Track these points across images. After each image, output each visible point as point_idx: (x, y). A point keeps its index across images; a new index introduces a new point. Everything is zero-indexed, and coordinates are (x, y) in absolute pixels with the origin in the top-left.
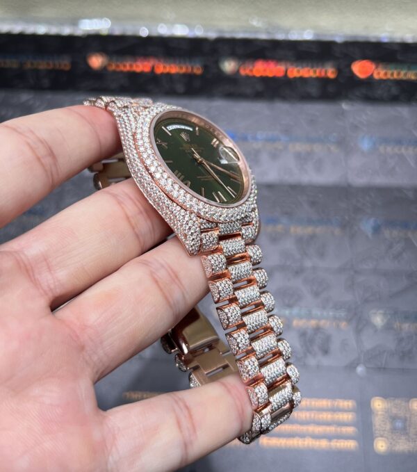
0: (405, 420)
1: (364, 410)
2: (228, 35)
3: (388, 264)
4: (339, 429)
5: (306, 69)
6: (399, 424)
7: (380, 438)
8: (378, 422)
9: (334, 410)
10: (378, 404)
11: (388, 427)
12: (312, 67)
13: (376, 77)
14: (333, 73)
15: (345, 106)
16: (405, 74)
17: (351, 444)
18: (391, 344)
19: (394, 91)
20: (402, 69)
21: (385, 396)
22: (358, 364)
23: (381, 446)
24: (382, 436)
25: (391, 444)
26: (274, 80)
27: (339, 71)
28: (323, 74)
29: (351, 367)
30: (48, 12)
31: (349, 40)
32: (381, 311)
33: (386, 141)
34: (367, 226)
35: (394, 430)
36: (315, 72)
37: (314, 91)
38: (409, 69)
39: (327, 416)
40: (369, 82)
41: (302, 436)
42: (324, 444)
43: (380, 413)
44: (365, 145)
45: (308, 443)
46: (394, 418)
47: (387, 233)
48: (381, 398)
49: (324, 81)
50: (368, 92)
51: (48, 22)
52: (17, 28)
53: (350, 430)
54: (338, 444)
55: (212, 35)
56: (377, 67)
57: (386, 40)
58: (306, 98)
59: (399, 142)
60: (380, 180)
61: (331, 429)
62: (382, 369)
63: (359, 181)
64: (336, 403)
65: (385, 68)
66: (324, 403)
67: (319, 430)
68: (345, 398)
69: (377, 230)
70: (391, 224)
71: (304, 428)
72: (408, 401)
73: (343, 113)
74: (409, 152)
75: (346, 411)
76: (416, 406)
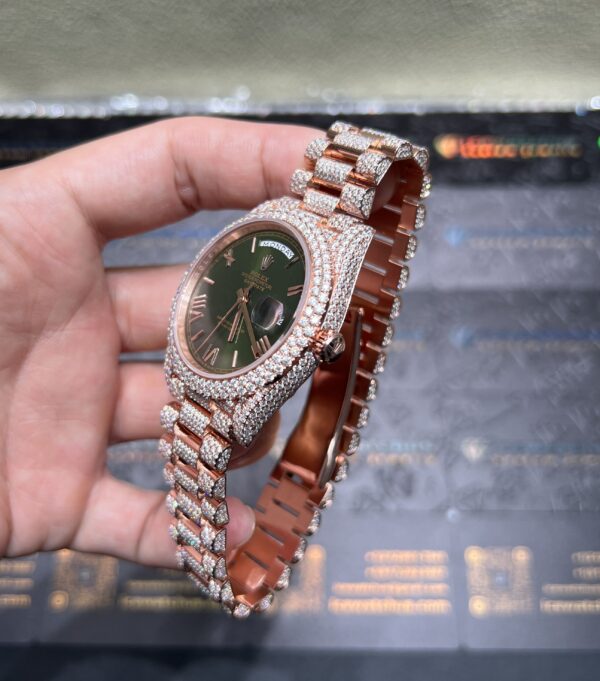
0: (506, 574)
2: (282, 111)
3: (483, 384)
4: (426, 587)
6: (500, 579)
7: (477, 597)
8: (476, 577)
9: (420, 564)
10: (474, 556)
11: (486, 582)
13: (464, 155)
16: (501, 151)
17: (440, 606)
18: (486, 480)
19: (487, 171)
21: (483, 544)
22: (448, 507)
23: (478, 606)
24: (479, 594)
25: (490, 602)
29: (440, 511)
30: (63, 89)
31: (432, 111)
32: (476, 441)
33: (477, 233)
34: (458, 336)
35: (493, 587)
38: (505, 143)
39: (413, 572)
40: (456, 162)
41: (381, 597)
42: (407, 606)
43: (476, 566)
44: (453, 238)
45: (390, 605)
46: (492, 572)
47: (481, 347)
48: (476, 547)
50: (455, 174)
51: (63, 100)
52: (26, 110)
53: (439, 588)
54: (425, 605)
55: (264, 111)
56: (465, 142)
57: (476, 110)
59: (493, 233)
60: (472, 281)
61: (416, 588)
62: (478, 511)
63: (446, 282)
64: (422, 556)
66: (407, 555)
67: (401, 588)
68: (433, 548)
69: (469, 343)
70: (486, 334)
71: (383, 587)
72: (511, 550)
74: (507, 246)
75: (433, 564)
76: (522, 556)
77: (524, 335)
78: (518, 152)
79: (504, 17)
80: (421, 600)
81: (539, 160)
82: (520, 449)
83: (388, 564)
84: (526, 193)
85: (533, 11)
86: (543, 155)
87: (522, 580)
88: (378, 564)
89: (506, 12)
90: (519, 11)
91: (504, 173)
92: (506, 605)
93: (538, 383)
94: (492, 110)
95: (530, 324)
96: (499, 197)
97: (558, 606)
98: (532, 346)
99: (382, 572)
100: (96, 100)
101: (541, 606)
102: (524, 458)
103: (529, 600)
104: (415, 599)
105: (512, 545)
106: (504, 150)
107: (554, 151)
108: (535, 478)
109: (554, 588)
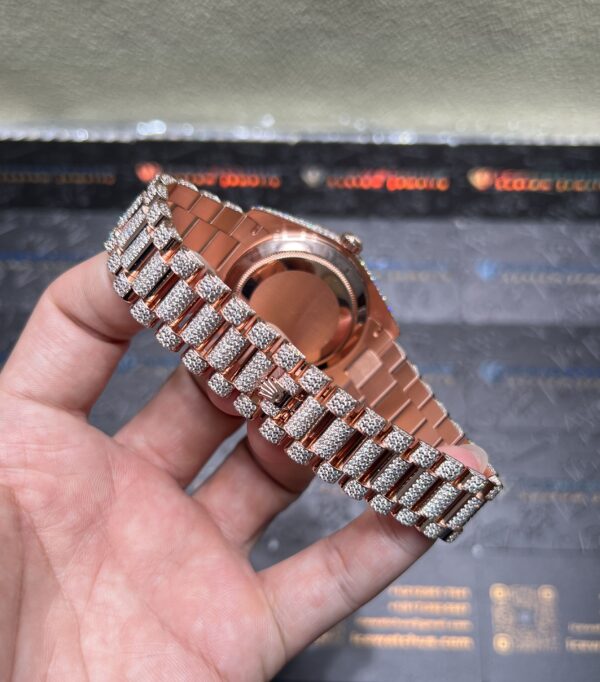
0: (532, 612)
1: (481, 600)
2: (312, 139)
3: (512, 420)
4: (449, 623)
5: (411, 178)
6: (525, 617)
7: (501, 634)
8: (499, 614)
9: (444, 600)
10: (499, 593)
11: (511, 620)
12: (418, 176)
14: (443, 183)
15: (459, 224)
16: (535, 184)
17: (464, 642)
18: (514, 517)
19: (521, 205)
20: (531, 177)
21: (508, 582)
22: (474, 544)
23: (502, 644)
24: (503, 632)
25: (515, 640)
26: (370, 193)
27: (452, 181)
28: (432, 186)
29: (466, 547)
30: (88, 113)
31: (465, 142)
33: (509, 267)
34: (488, 371)
35: (518, 624)
36: (421, 182)
37: (420, 206)
39: (435, 608)
40: (489, 194)
41: (404, 632)
42: (430, 642)
43: (501, 603)
44: (485, 272)
45: (412, 640)
46: (518, 610)
47: (511, 382)
48: (500, 584)
49: (432, 194)
50: (488, 207)
51: (88, 125)
52: (49, 134)
53: (463, 624)
54: (448, 642)
55: (293, 139)
56: (499, 176)
57: (511, 143)
58: (411, 214)
59: (526, 268)
60: (503, 316)
61: (439, 624)
62: (504, 549)
63: (476, 317)
64: (445, 592)
65: (511, 176)
66: (431, 591)
67: (424, 624)
68: (458, 585)
69: (498, 379)
70: (515, 370)
71: (406, 623)
72: (537, 589)
73: (456, 232)
74: (540, 280)
75: (458, 601)
76: (547, 594)
77: (556, 372)
78: (553, 186)
79: (544, 44)
80: (444, 637)
81: (575, 194)
82: (548, 486)
83: (412, 599)
84: (562, 228)
85: (573, 39)
86: (579, 189)
87: (547, 618)
88: (402, 599)
89: (545, 38)
90: (559, 39)
91: (538, 207)
92: (530, 644)
93: (568, 421)
94: (527, 143)
95: (562, 362)
96: (533, 230)
97: (583, 645)
98: (564, 383)
99: (405, 607)
100: (121, 125)
101: (567, 645)
102: (553, 496)
103: (554, 638)
104: (438, 634)
105: (537, 583)
106: (539, 184)
107: (591, 185)
108: (564, 514)
109: (579, 627)
